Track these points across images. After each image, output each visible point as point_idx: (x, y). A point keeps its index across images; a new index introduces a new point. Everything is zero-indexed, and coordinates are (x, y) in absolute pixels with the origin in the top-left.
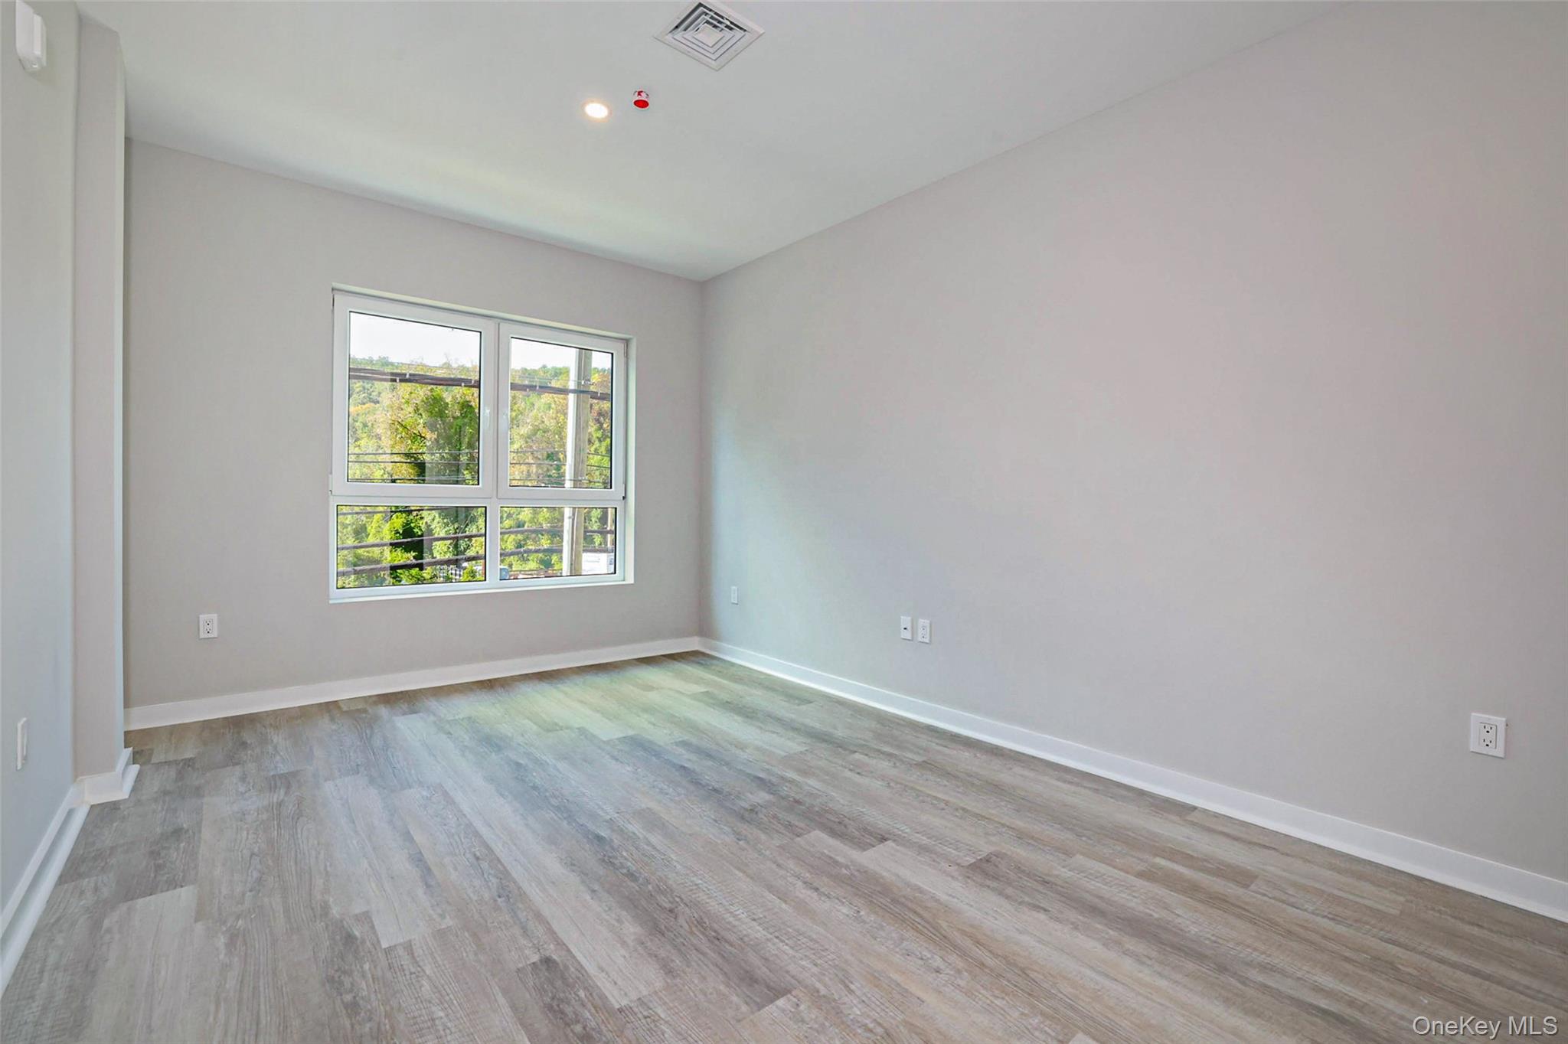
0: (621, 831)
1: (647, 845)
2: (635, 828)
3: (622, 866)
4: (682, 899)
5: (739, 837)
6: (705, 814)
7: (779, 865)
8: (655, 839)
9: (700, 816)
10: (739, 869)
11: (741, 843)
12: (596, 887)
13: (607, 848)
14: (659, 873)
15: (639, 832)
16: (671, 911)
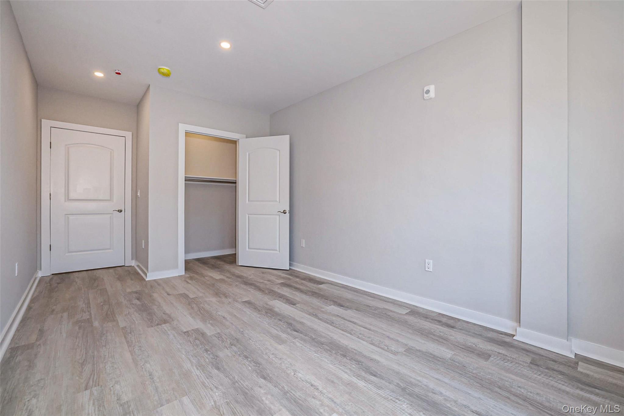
0: (288, 334)
1: (277, 329)
2: (284, 336)
3: (284, 322)
4: (264, 315)
5: (242, 333)
6: (254, 343)
7: (232, 324)
8: (274, 332)
9: (256, 342)
10: (246, 322)
11: (242, 330)
12: (289, 317)
13: (291, 328)
14: (271, 321)
15: (282, 334)
16: (267, 313)
